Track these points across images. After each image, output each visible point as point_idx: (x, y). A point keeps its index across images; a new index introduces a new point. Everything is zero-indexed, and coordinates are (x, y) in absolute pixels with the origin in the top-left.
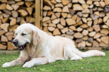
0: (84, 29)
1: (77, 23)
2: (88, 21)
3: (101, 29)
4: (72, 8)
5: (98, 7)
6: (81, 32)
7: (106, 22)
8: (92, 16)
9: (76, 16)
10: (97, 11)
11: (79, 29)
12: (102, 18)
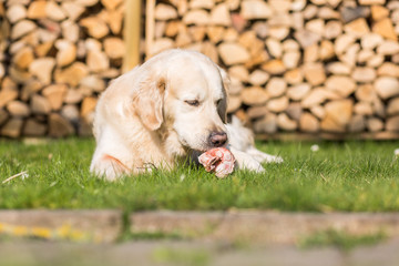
0: (273, 76)
1: (253, 58)
2: (284, 52)
3: (329, 75)
4: (237, 11)
5: (320, 6)
6: (264, 86)
7: (344, 53)
8: (299, 35)
9: (250, 36)
10: (315, 18)
11: (258, 78)
12: (333, 40)
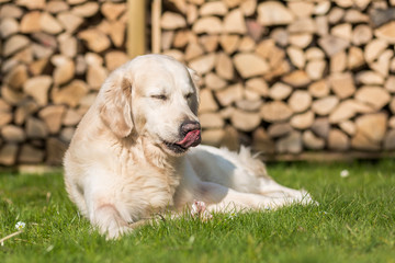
0: (296, 88)
1: (272, 69)
2: (307, 62)
3: (359, 86)
4: (254, 17)
5: (347, 9)
6: (286, 100)
7: (376, 60)
8: (323, 42)
9: (269, 45)
10: (341, 22)
11: (279, 91)
12: (362, 47)
